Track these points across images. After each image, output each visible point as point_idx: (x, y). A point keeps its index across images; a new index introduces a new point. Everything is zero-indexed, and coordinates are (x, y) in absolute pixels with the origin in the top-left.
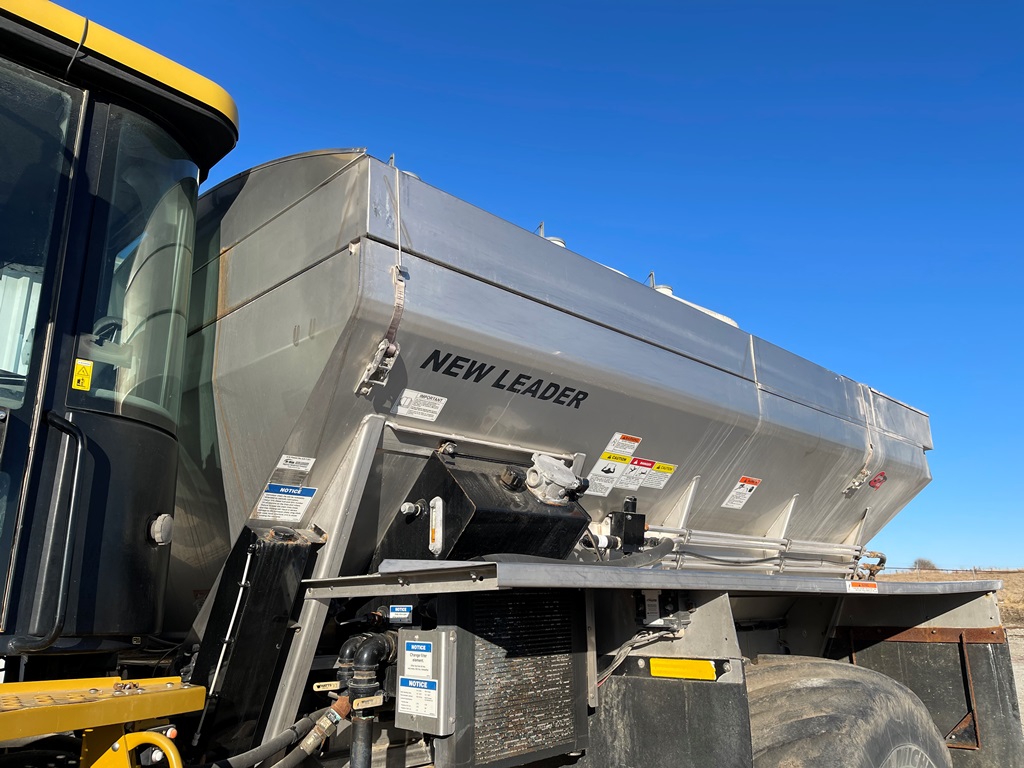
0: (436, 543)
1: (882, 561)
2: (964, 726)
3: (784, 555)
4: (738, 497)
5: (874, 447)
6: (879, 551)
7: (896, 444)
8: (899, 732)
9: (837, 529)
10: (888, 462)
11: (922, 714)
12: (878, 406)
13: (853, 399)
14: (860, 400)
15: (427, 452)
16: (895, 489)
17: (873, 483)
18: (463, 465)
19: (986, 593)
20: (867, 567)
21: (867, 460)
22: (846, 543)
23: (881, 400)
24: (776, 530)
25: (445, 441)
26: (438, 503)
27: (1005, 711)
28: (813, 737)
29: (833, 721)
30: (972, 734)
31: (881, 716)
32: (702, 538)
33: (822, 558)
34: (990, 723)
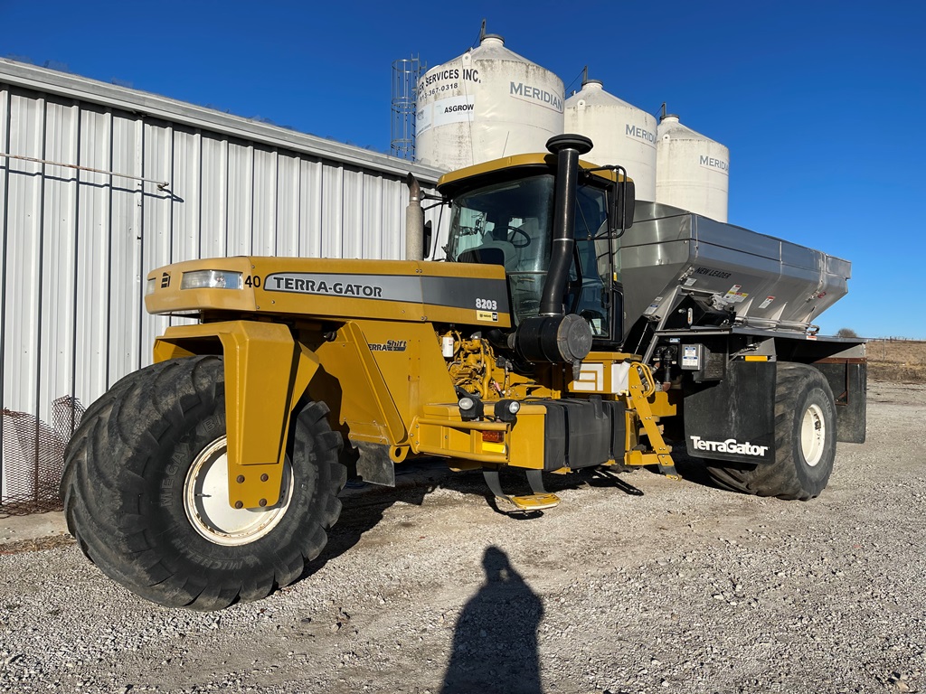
0: (690, 322)
1: (818, 329)
2: (843, 396)
3: (778, 326)
4: (765, 304)
5: (822, 281)
6: (816, 325)
7: (833, 278)
8: (817, 384)
9: (800, 315)
10: (828, 286)
11: (825, 381)
12: (827, 262)
13: (817, 260)
14: (820, 261)
15: (686, 294)
16: (830, 297)
17: (819, 296)
18: (696, 298)
19: (861, 344)
20: (810, 332)
21: (819, 287)
22: (802, 323)
23: (829, 259)
24: (776, 316)
25: (691, 291)
26: (690, 309)
27: (861, 390)
28: (790, 382)
29: (797, 377)
30: (845, 399)
31: (812, 378)
32: (752, 320)
33: (792, 328)
34: (854, 395)
